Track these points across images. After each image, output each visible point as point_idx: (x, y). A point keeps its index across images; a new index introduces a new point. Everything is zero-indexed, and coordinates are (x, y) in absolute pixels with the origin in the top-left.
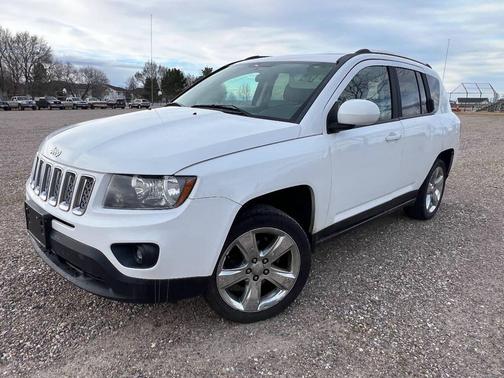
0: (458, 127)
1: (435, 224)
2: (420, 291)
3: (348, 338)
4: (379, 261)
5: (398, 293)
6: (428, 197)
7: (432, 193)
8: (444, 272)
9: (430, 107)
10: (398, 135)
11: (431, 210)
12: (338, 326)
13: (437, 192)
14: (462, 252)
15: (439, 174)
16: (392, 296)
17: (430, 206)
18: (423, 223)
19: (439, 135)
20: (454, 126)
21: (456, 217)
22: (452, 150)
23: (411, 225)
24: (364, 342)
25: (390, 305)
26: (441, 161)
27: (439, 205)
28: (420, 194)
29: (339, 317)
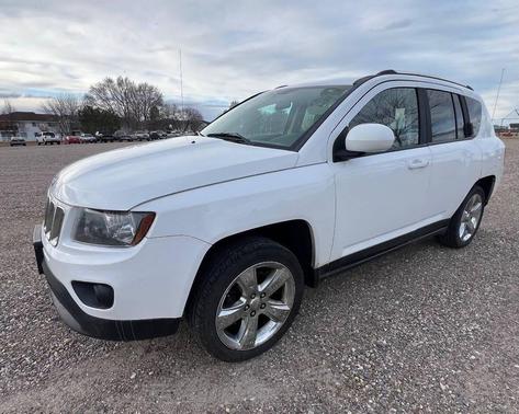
0: (502, 152)
1: (469, 253)
2: (438, 338)
3: (338, 395)
4: (398, 294)
5: (410, 338)
6: (463, 225)
7: (466, 221)
8: (472, 313)
9: (468, 132)
10: (424, 162)
11: (465, 239)
12: (329, 376)
13: (473, 220)
14: (498, 289)
15: (477, 201)
16: (403, 341)
17: (465, 235)
18: (455, 251)
19: (476, 161)
20: (497, 151)
21: (495, 246)
22: (494, 176)
23: (442, 254)
24: (355, 404)
25: (398, 353)
26: (479, 188)
27: (475, 232)
28: (453, 223)
29: (334, 364)
